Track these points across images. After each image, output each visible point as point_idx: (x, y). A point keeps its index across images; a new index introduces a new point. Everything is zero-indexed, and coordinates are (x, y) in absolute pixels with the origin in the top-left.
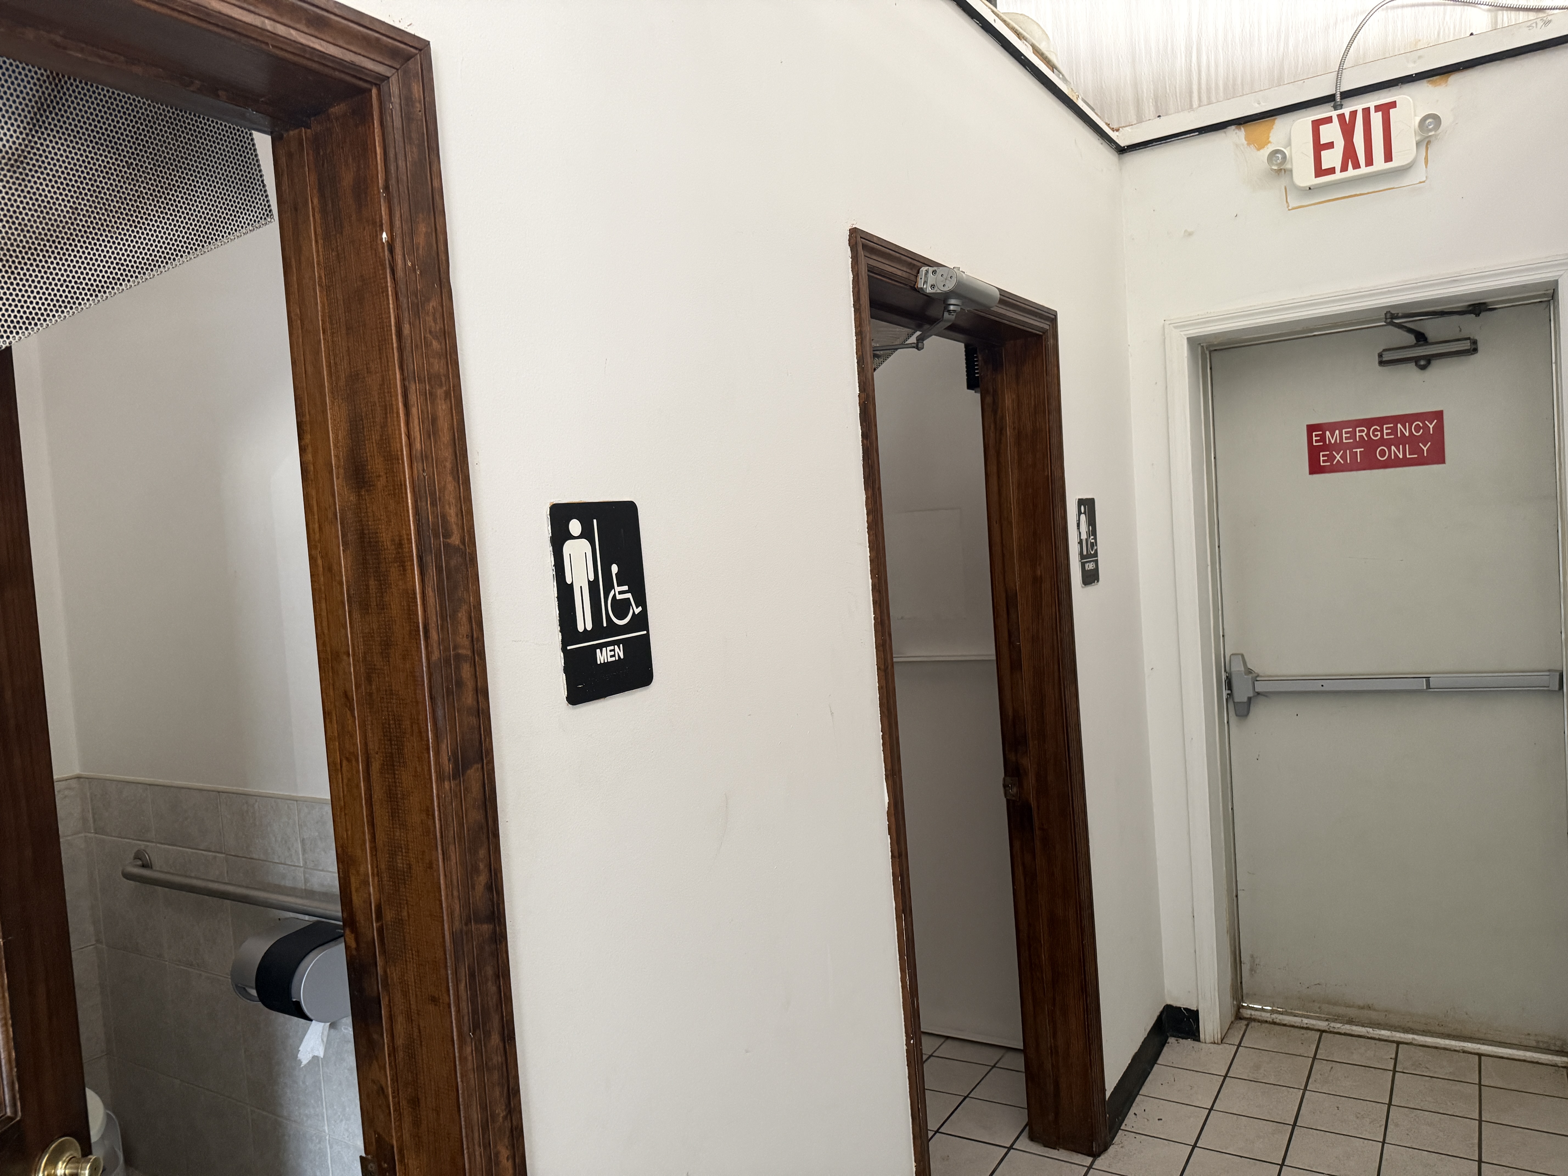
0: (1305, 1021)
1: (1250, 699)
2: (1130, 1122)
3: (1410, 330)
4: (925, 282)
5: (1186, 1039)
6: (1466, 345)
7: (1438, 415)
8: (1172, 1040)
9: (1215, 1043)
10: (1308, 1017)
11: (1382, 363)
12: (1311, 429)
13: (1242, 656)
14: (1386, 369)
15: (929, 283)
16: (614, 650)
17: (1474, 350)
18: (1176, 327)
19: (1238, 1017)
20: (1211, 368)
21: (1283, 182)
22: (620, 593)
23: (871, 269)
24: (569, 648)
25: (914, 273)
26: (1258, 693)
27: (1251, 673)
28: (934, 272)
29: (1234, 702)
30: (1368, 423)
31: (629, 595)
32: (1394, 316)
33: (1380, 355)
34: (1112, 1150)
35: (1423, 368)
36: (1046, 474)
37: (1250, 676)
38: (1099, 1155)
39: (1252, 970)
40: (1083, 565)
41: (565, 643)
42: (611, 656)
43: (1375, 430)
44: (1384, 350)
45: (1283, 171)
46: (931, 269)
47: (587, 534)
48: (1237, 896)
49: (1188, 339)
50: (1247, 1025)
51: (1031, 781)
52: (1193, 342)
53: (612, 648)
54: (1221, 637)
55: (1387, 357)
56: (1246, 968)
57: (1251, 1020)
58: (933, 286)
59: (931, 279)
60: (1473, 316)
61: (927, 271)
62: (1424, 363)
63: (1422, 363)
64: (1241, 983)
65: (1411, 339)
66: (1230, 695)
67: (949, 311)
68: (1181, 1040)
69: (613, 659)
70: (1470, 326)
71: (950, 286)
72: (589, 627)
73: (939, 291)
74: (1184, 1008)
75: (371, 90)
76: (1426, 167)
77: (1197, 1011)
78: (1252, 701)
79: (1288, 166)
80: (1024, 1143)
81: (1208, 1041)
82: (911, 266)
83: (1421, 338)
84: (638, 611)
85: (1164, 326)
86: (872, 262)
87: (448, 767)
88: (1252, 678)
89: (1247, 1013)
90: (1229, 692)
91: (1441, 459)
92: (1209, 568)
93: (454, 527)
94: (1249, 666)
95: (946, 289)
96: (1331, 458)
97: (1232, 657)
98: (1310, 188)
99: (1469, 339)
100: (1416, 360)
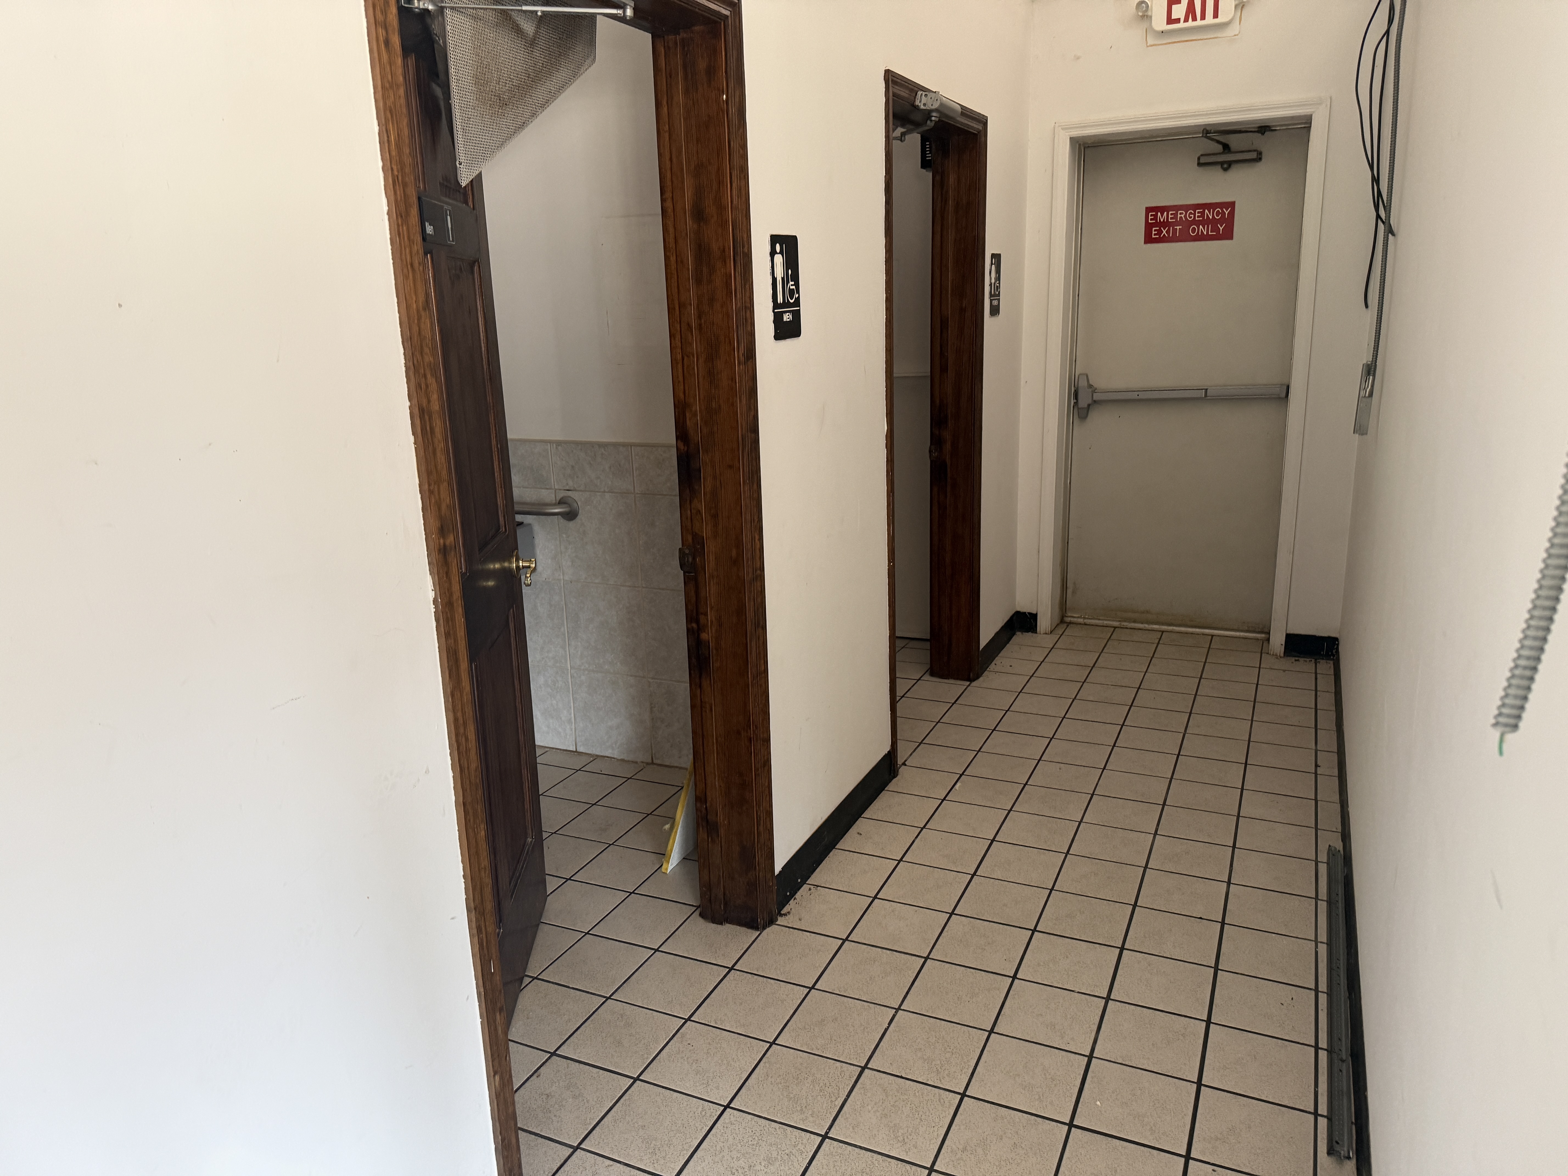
0: (1106, 622)
1: (1089, 405)
2: (992, 667)
3: (1218, 142)
4: (920, 102)
5: (1028, 632)
6: (1254, 155)
7: (1232, 205)
8: (1018, 633)
9: (1046, 634)
10: (1106, 620)
11: (1200, 164)
12: (1149, 210)
13: (1087, 376)
14: (1201, 169)
15: (922, 102)
16: (789, 315)
17: (1259, 159)
18: (1062, 129)
19: (1062, 621)
20: (1084, 161)
21: (1145, 25)
22: (792, 285)
23: (894, 95)
24: (776, 311)
25: (914, 95)
26: (1095, 402)
27: (1091, 387)
28: (926, 95)
29: (1078, 409)
30: (1186, 208)
31: (794, 287)
32: (1208, 132)
33: (1199, 159)
34: (981, 679)
35: (1225, 170)
36: (974, 233)
37: (1090, 390)
38: (974, 681)
39: (1074, 592)
40: (991, 301)
41: (774, 308)
42: (789, 318)
43: (1191, 213)
44: (1202, 155)
45: (1146, 17)
46: (924, 93)
47: (781, 252)
48: (1068, 543)
49: (1070, 138)
50: (1068, 626)
51: (948, 447)
52: (1074, 141)
53: (788, 314)
54: (1073, 361)
55: (1202, 161)
56: (1069, 591)
57: (1070, 623)
58: (925, 105)
59: (924, 99)
60: (1260, 135)
61: (922, 94)
62: (1226, 166)
63: (1225, 166)
64: (1066, 601)
65: (1219, 148)
66: (1076, 404)
67: (931, 121)
68: (1024, 633)
69: (788, 320)
70: (1258, 141)
71: (936, 105)
72: (781, 302)
73: (928, 108)
74: (1028, 613)
75: (721, 23)
76: (1240, 24)
77: (1037, 614)
78: (1091, 407)
79: (1149, 13)
80: (927, 677)
81: (1041, 633)
82: (911, 90)
83: (1226, 148)
84: (797, 296)
85: (1054, 128)
86: (895, 91)
87: (742, 358)
88: (1092, 391)
89: (1068, 620)
90: (1075, 401)
91: (1231, 237)
92: (1071, 310)
93: (746, 243)
94: (1091, 382)
95: (933, 107)
96: (1160, 232)
97: (1080, 377)
98: (1162, 32)
99: (1255, 151)
100: (1221, 164)
